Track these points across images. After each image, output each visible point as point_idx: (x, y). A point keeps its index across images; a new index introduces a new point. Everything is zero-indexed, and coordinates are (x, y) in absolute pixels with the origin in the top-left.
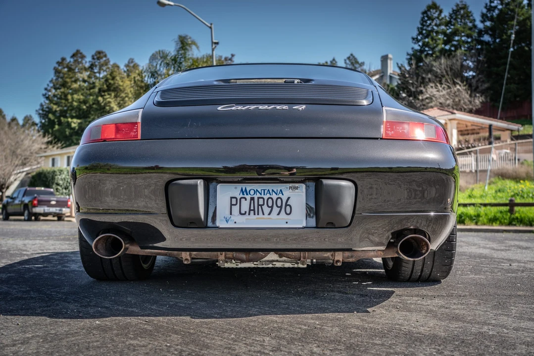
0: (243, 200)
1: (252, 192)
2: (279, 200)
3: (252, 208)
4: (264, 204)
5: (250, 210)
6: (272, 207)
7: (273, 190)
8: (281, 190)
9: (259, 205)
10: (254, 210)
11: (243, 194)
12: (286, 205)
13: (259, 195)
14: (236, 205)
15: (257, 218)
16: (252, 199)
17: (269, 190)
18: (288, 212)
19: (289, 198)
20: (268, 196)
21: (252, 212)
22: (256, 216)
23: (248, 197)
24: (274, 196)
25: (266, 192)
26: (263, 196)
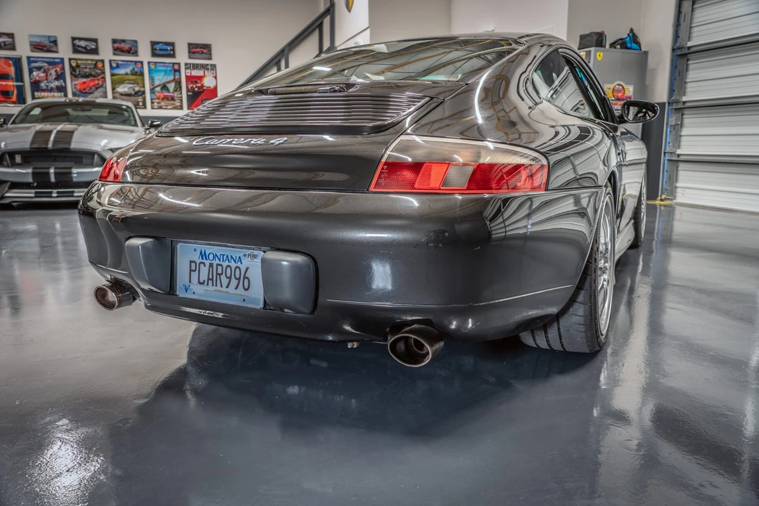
0: (202, 265)
1: (211, 256)
2: (238, 270)
3: (211, 277)
4: (222, 274)
5: (209, 279)
6: (230, 278)
7: (231, 256)
8: (240, 258)
9: (217, 274)
10: (212, 280)
11: (203, 259)
12: (245, 278)
13: (217, 262)
14: (195, 271)
15: (215, 290)
16: (211, 265)
17: (227, 256)
18: (246, 287)
19: (247, 269)
20: (227, 263)
21: (210, 282)
22: (214, 288)
23: (207, 263)
24: (233, 265)
25: (225, 257)
26: (221, 263)
